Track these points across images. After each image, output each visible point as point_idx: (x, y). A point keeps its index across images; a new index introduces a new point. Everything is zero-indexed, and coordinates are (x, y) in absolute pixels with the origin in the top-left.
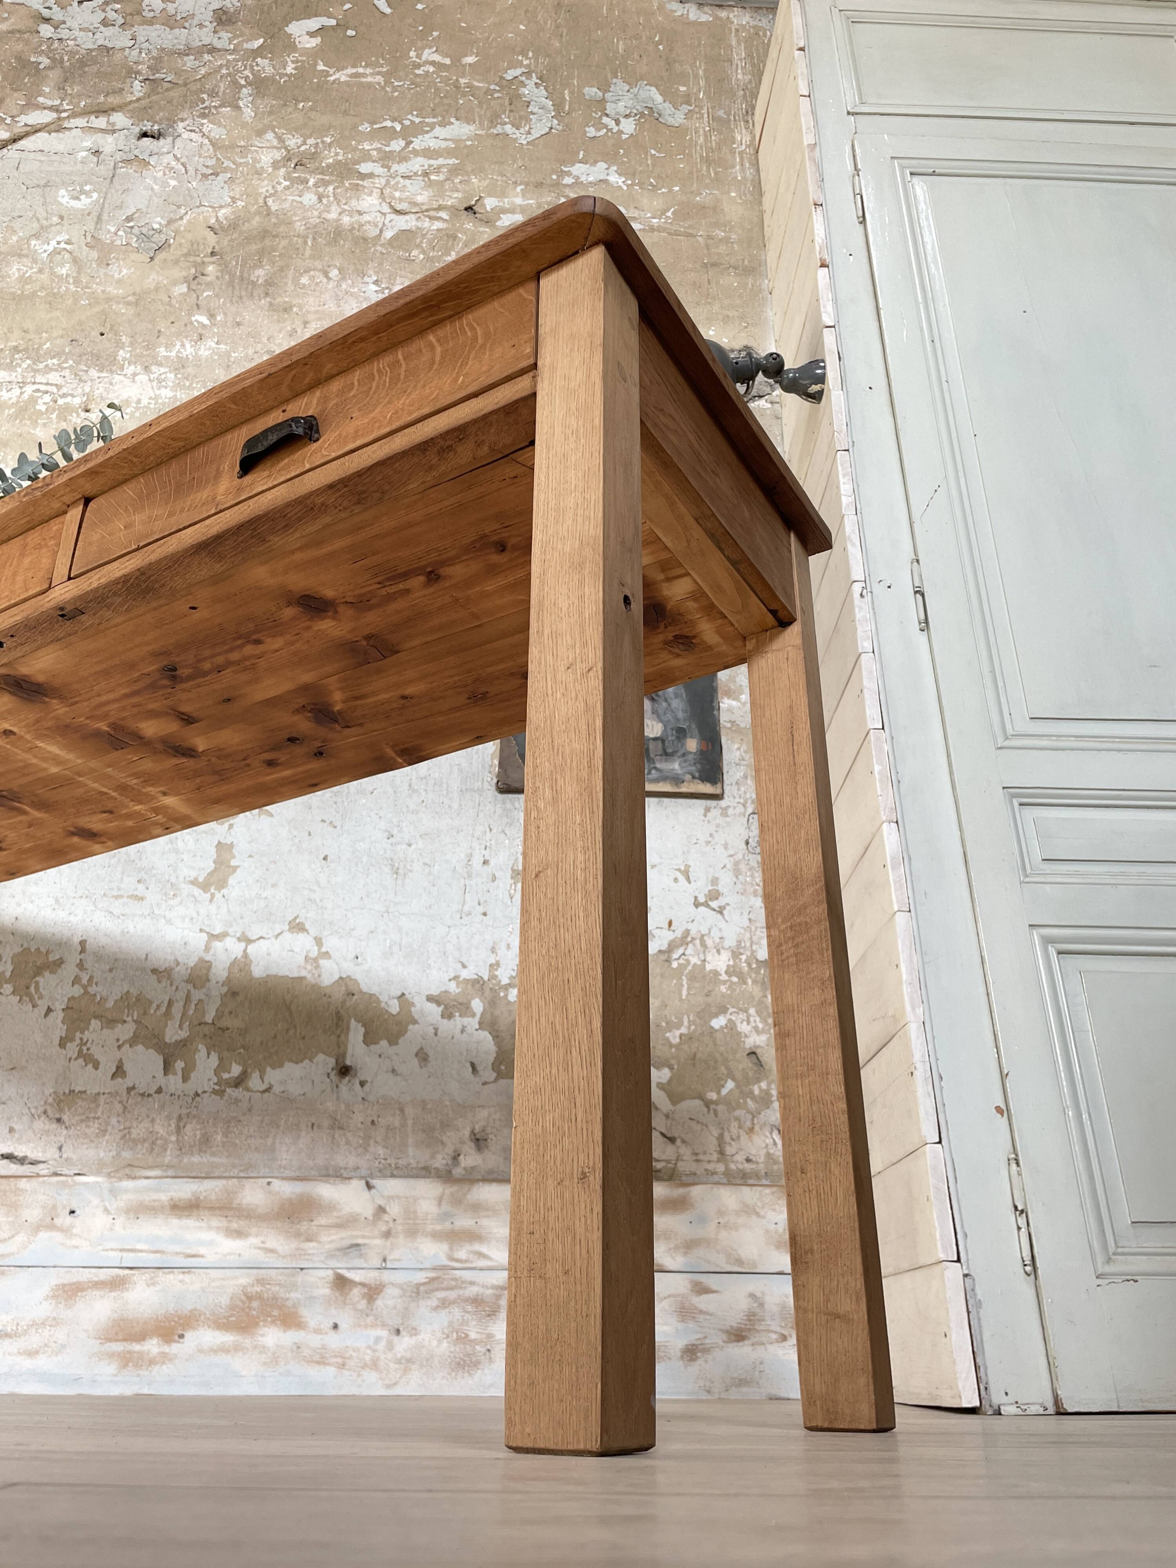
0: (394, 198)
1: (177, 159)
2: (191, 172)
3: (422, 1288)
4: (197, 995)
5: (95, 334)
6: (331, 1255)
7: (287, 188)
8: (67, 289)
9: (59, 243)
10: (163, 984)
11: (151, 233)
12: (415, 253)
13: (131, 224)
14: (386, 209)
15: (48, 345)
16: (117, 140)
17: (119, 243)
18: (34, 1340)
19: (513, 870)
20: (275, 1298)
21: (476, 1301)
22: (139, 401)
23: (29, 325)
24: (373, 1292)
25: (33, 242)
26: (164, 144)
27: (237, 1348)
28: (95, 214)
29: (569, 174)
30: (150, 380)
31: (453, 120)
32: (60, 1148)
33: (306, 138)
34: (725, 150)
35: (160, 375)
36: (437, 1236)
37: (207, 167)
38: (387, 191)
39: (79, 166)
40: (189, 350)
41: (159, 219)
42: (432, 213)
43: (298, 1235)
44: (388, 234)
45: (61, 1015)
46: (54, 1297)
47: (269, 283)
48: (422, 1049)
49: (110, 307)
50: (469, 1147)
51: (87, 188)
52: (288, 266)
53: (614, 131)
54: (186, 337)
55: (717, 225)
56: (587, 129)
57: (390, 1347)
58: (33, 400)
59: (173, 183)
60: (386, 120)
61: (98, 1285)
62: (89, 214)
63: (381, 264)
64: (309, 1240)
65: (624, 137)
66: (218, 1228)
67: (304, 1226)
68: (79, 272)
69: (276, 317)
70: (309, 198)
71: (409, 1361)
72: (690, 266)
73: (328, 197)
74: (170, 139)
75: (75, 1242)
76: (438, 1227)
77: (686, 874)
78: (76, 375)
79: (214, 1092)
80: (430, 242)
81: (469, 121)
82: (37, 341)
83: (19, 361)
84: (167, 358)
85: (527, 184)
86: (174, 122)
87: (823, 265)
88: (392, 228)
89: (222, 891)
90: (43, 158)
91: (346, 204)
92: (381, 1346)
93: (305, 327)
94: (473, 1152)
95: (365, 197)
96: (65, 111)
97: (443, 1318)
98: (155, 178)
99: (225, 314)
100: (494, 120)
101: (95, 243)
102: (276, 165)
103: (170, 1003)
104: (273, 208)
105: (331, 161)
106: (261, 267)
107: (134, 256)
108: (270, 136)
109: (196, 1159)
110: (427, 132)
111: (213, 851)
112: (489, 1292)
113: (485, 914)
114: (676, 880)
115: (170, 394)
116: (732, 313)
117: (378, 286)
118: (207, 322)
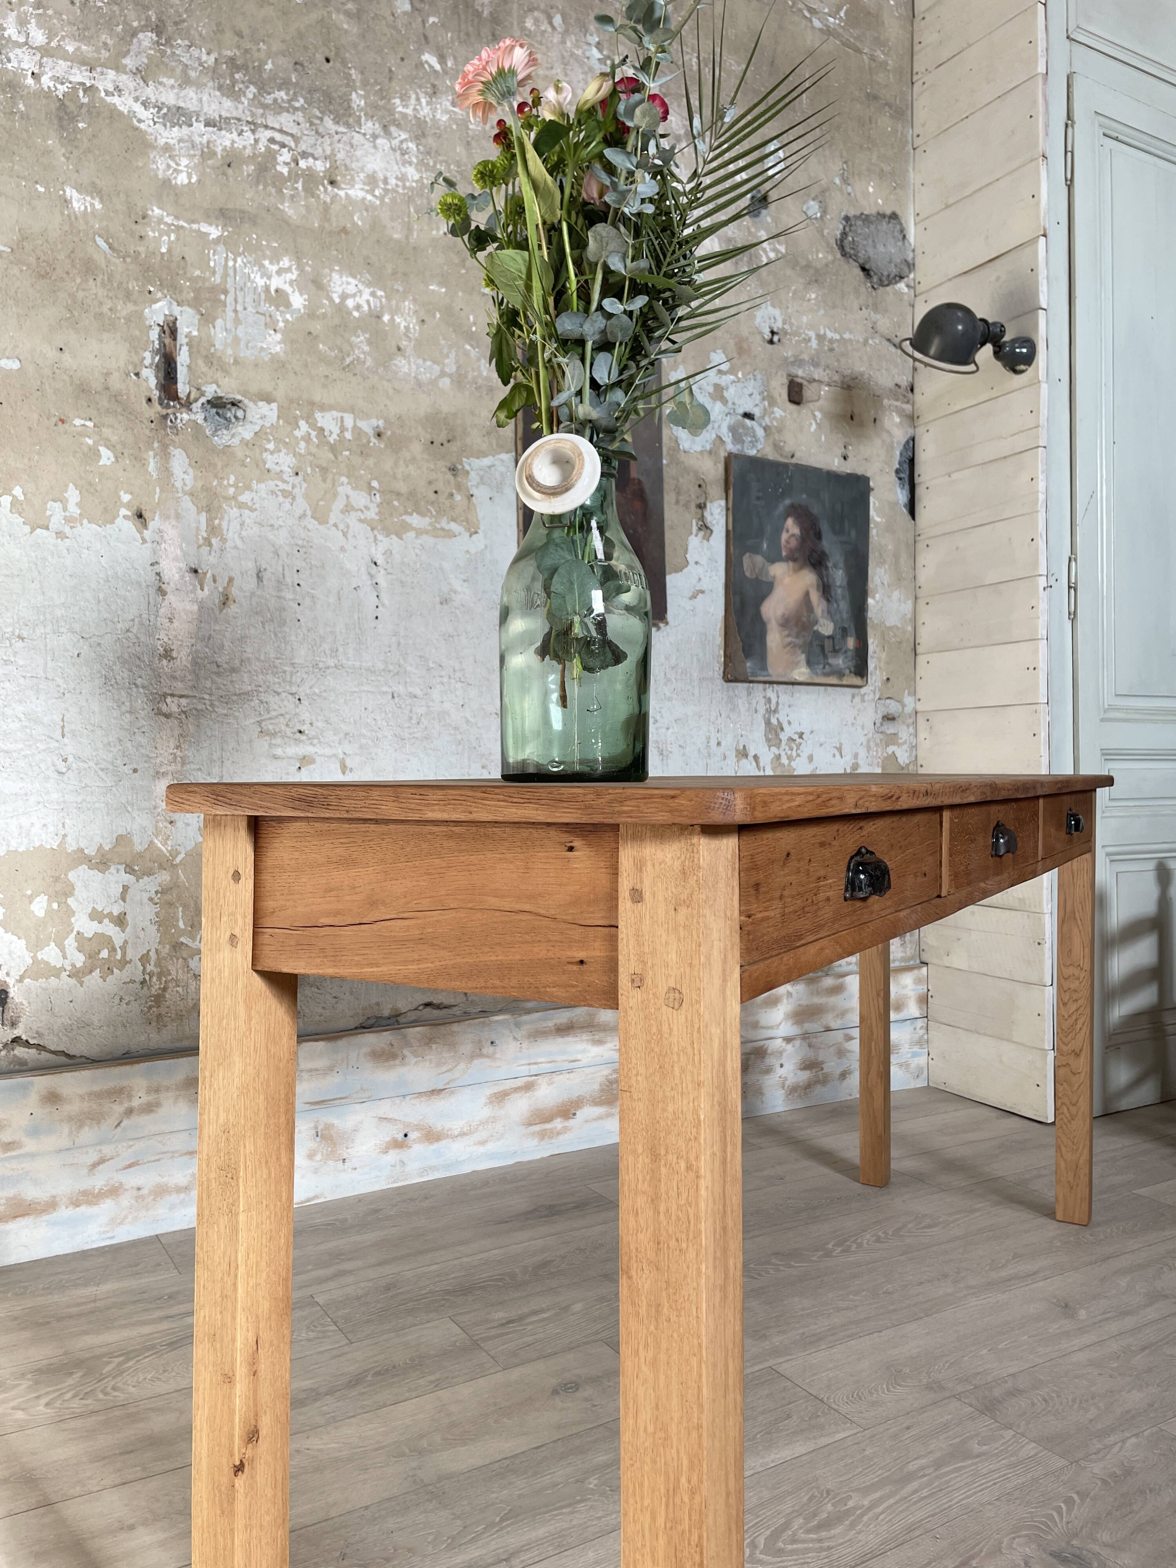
5: (320, 58)
15: (270, 65)
18: (484, 1133)
19: (737, 750)
22: (386, 181)
23: (242, 25)
27: (609, 1116)
30: (393, 149)
35: (402, 142)
40: (425, 111)
46: (490, 1103)
54: (420, 87)
55: (878, 42)
58: (271, 156)
61: (516, 1090)
72: (857, 94)
77: (840, 749)
78: (312, 124)
82: (256, 55)
83: (241, 86)
84: (404, 116)
99: (455, 58)
114: (834, 756)
115: (417, 177)
116: (887, 168)
117: (601, 51)
118: (438, 67)
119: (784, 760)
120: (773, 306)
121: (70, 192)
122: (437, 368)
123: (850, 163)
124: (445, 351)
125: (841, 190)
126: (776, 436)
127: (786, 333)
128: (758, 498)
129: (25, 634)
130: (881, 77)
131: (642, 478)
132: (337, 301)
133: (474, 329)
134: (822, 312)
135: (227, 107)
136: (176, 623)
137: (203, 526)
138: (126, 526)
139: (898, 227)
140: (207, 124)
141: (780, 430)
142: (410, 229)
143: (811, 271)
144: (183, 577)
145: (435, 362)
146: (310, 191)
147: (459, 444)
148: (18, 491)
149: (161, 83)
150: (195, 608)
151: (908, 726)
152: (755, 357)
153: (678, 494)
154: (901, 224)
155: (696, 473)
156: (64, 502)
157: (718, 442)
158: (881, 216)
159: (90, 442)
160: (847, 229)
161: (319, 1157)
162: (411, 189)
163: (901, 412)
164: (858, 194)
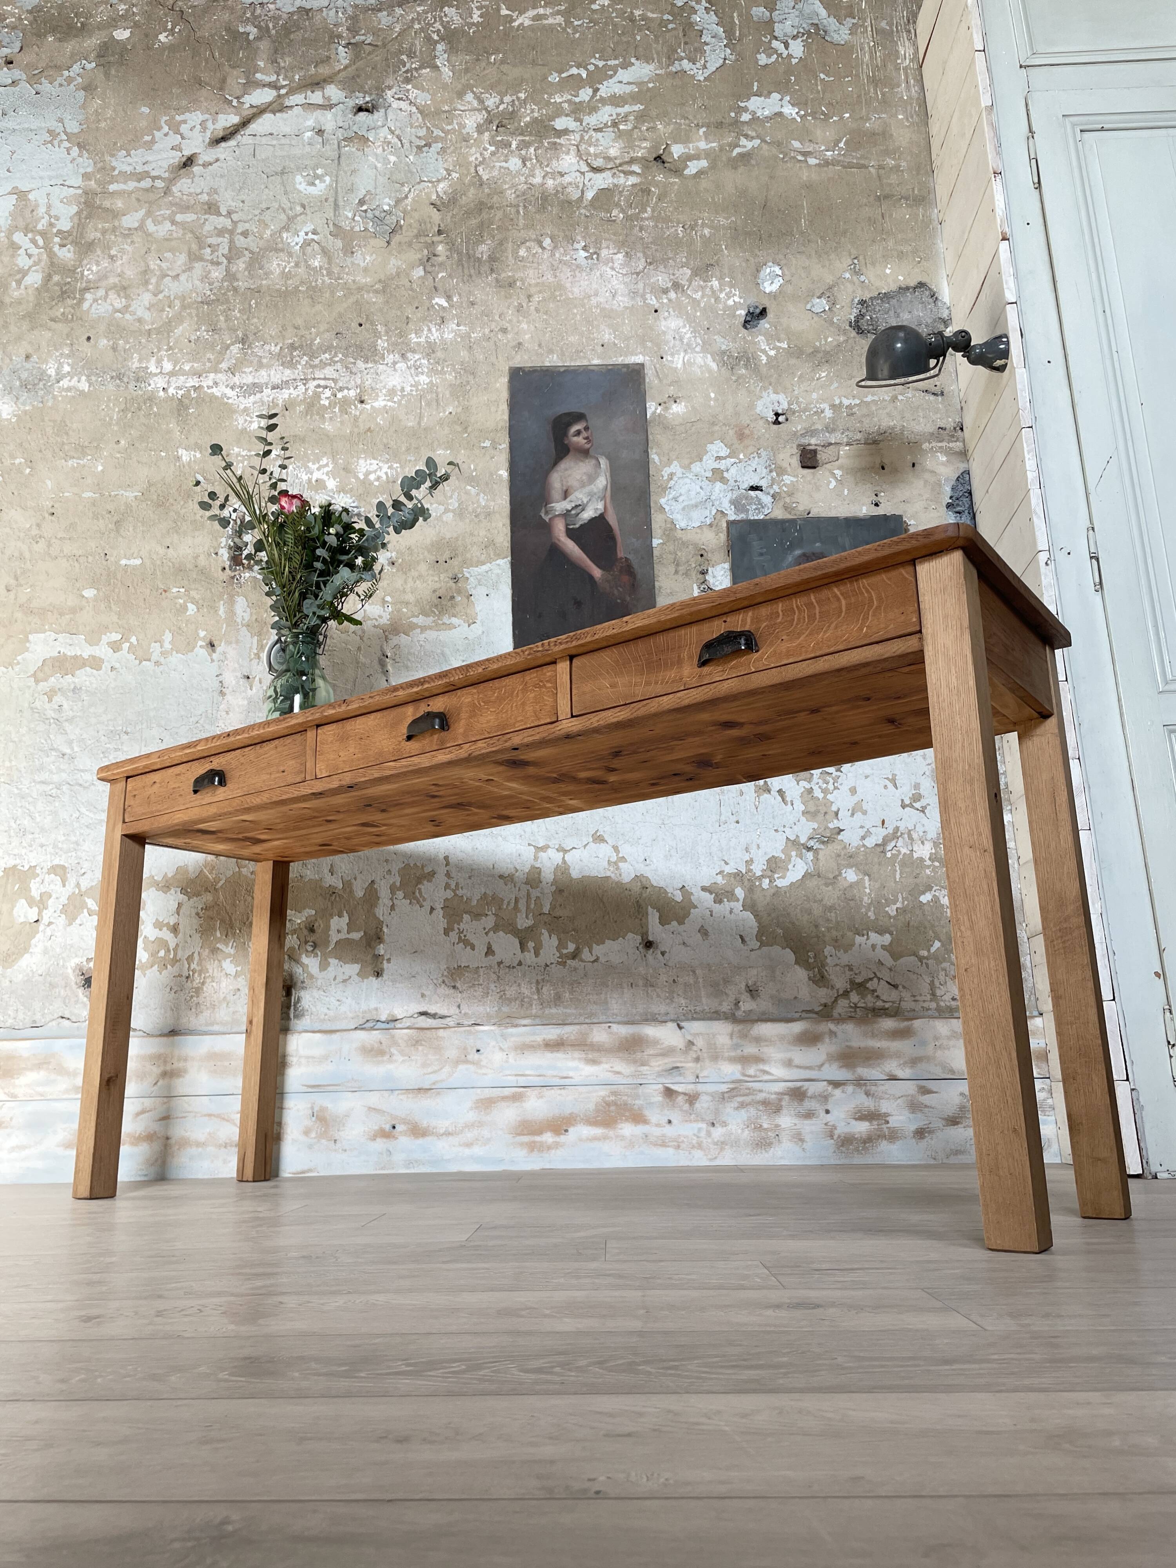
0: (589, 154)
1: (392, 132)
2: (407, 145)
3: (726, 1095)
4: (535, 893)
5: (354, 325)
6: (659, 1075)
7: (493, 154)
8: (323, 282)
9: (307, 234)
10: (509, 886)
11: (383, 215)
12: (615, 212)
13: (364, 208)
14: (584, 168)
15: (318, 340)
16: (335, 115)
17: (357, 229)
18: (469, 1135)
20: (626, 1104)
21: (765, 1103)
22: (403, 390)
23: (299, 321)
24: (692, 1099)
25: (285, 235)
26: (378, 115)
27: (605, 1138)
28: (331, 200)
29: (746, 110)
30: (409, 368)
31: (633, 60)
32: (459, 1006)
33: (502, 95)
34: (890, 66)
35: (416, 361)
36: (733, 1060)
37: (420, 138)
38: (583, 147)
39: (308, 149)
40: (435, 335)
41: (387, 200)
42: (626, 168)
43: (635, 1062)
44: (589, 195)
45: (441, 912)
46: (476, 1108)
47: (492, 259)
48: (702, 926)
49: (362, 296)
50: (745, 996)
51: (319, 171)
52: (506, 239)
53: (784, 56)
54: (431, 321)
55: (887, 153)
56: (758, 56)
57: (709, 1134)
58: (317, 396)
59: (393, 159)
60: (572, 67)
61: (504, 1098)
62: (326, 200)
63: (586, 228)
64: (643, 1065)
65: (794, 61)
66: (580, 1059)
67: (639, 1055)
68: (329, 263)
69: (503, 294)
70: (514, 163)
71: (723, 1143)
72: (865, 200)
73: (531, 159)
74: (382, 111)
75: (484, 1071)
76: (733, 1054)
77: (894, 781)
78: (347, 368)
79: (559, 963)
80: (627, 200)
81: (648, 60)
82: (308, 337)
83: (298, 358)
84: (419, 344)
85: (708, 127)
86: (383, 91)
87: (1004, 239)
88: (592, 187)
90: (274, 142)
91: (547, 166)
92: (703, 1134)
94: (749, 999)
95: (564, 156)
96: (283, 87)
97: (743, 1114)
98: (376, 155)
99: (460, 295)
100: (671, 57)
101: (338, 231)
102: (480, 129)
103: (517, 900)
104: (485, 177)
105: (528, 119)
106: (483, 242)
107: (373, 242)
108: (469, 97)
109: (554, 1011)
110: (611, 77)
112: (773, 1096)
113: (738, 822)
114: (886, 787)
115: (427, 380)
116: (906, 248)
117: (587, 251)
118: (446, 304)
119: (818, 793)
120: (776, 392)
121: (182, 452)
122: (442, 508)
123: (861, 258)
124: (449, 494)
125: (851, 281)
126: (788, 500)
127: (794, 412)
128: (761, 554)
129: (129, 730)
130: (894, 179)
131: (630, 557)
132: (362, 477)
134: (836, 385)
135: (288, 374)
136: (231, 714)
137: (255, 646)
138: (201, 652)
139: (927, 293)
140: (273, 388)
141: (790, 494)
142: (421, 417)
143: (819, 355)
144: (238, 683)
145: (440, 504)
146: (344, 411)
147: (460, 559)
148: (133, 640)
149: (245, 372)
150: (246, 702)
152: (759, 438)
153: (678, 565)
154: (930, 289)
155: (695, 545)
156: (161, 642)
157: (719, 515)
158: (903, 290)
159: (181, 601)
160: (864, 311)
161: (313, 1135)
162: (423, 390)
163: (948, 452)
164: (872, 279)
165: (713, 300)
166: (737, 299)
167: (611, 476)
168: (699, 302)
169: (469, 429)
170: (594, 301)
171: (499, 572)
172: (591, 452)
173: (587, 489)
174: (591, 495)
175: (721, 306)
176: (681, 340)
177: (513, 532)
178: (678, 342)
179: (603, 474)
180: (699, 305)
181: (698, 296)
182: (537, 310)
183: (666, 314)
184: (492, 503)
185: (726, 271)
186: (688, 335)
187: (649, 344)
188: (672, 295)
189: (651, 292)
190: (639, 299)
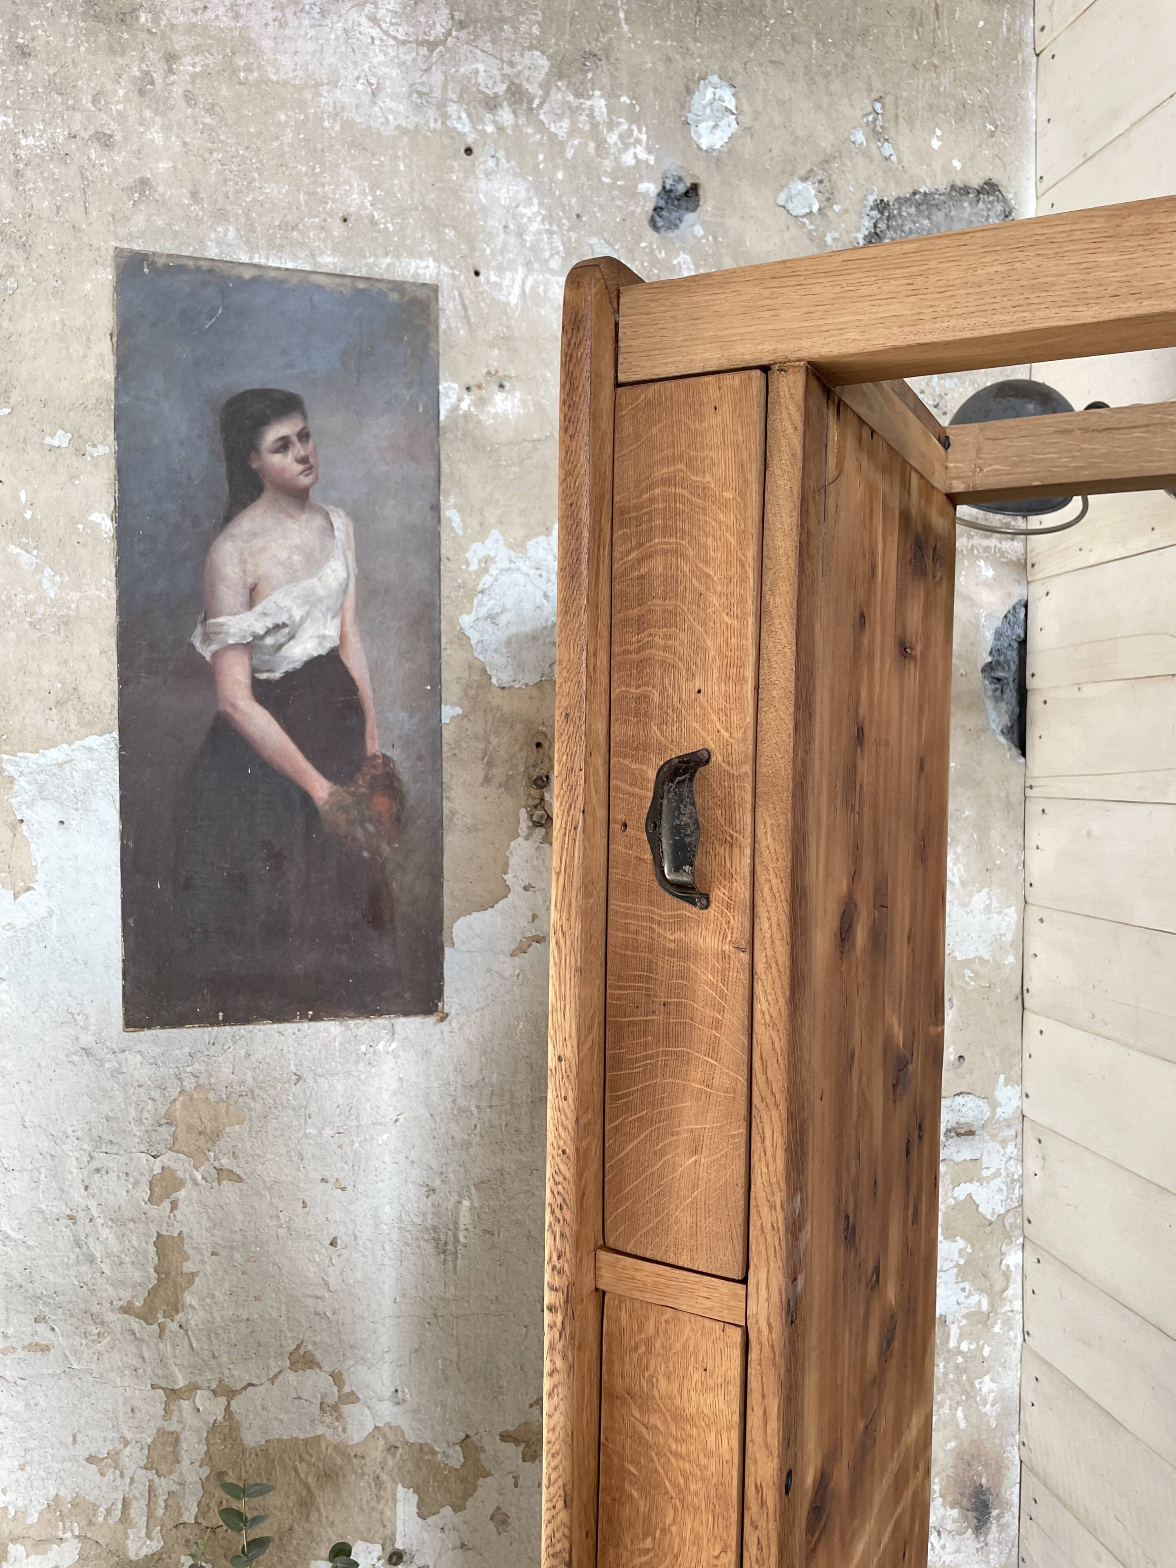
4: (165, 1486)
10: (110, 1476)
48: (498, 1508)
69: (103, 38)
89: (178, 1317)
93: (171, 71)
111: (152, 1249)
116: (973, 98)
123: (889, 100)
125: (866, 154)
133: (28, 515)
139: (999, 207)
151: (1004, 1143)
153: (487, 766)
154: (1005, 200)
155: (526, 725)
158: (960, 191)
160: (882, 226)
164: (907, 157)
165: (592, 145)
166: (642, 155)
167: (358, 561)
168: (562, 145)
169: (15, 397)
170: (327, 98)
171: (91, 765)
172: (314, 496)
173: (298, 589)
174: (311, 601)
175: (608, 164)
176: (520, 235)
177: (124, 680)
178: (512, 240)
179: (338, 553)
180: (562, 152)
181: (560, 129)
182: (189, 98)
183: (491, 163)
184: (75, 595)
185: (624, 78)
186: (535, 226)
187: (450, 234)
188: (506, 116)
189: (460, 100)
190: (432, 113)
